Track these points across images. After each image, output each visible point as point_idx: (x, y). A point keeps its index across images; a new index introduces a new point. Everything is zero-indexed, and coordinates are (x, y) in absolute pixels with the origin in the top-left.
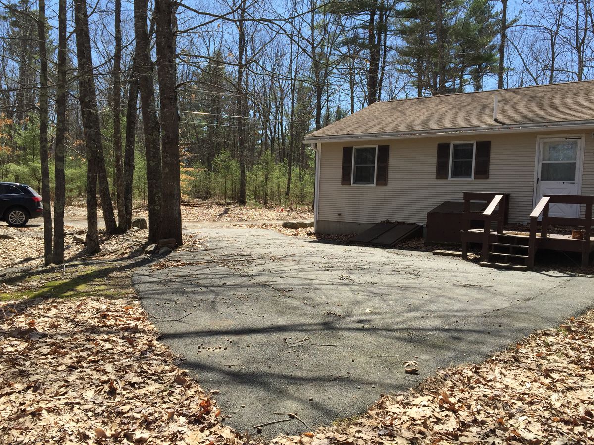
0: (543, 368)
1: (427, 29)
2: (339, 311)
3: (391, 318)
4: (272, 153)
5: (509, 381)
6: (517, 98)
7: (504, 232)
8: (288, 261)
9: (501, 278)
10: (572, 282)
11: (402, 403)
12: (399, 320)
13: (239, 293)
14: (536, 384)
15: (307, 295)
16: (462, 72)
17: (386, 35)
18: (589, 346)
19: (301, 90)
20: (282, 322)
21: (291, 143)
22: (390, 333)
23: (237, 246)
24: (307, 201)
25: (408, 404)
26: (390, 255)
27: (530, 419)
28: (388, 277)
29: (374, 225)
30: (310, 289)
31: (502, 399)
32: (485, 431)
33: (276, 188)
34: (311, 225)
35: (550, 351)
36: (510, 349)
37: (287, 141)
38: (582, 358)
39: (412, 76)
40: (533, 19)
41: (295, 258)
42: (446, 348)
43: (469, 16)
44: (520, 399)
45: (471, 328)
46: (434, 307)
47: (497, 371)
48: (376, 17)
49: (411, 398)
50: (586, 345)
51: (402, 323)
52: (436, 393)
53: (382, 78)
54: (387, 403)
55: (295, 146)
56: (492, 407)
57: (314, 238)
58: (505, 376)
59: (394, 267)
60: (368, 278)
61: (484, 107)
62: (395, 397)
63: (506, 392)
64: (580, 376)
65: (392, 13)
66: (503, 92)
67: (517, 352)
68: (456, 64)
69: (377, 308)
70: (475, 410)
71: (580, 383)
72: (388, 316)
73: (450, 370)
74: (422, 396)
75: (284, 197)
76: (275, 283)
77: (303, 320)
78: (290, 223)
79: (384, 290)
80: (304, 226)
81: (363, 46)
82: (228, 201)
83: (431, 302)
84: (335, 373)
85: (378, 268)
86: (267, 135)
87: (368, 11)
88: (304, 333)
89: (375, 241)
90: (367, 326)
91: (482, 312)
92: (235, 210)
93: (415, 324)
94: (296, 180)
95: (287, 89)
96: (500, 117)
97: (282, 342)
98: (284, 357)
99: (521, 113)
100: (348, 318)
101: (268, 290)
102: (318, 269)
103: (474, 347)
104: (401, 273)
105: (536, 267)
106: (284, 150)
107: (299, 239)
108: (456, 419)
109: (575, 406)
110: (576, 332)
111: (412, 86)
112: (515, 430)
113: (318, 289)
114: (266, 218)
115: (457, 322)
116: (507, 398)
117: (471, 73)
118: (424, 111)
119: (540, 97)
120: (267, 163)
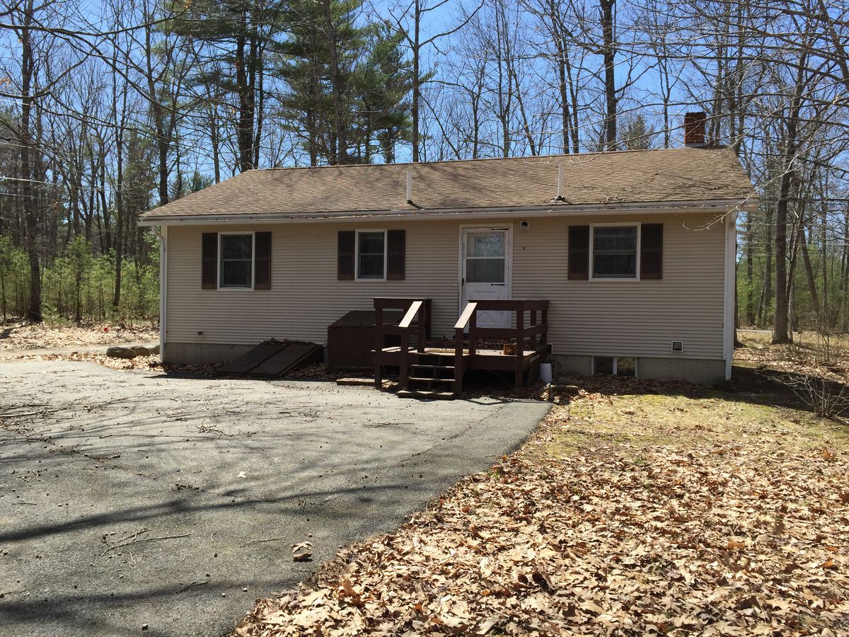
0: (471, 525)
1: (319, 72)
2: (196, 481)
3: (275, 483)
4: (88, 239)
5: (430, 550)
6: (436, 175)
7: (426, 349)
8: (115, 409)
9: (424, 411)
10: (505, 410)
11: (287, 608)
12: (289, 483)
13: (25, 469)
14: (463, 549)
15: (145, 461)
16: (368, 136)
17: (261, 75)
18: (523, 490)
19: (133, 143)
20: (100, 509)
21: (120, 224)
22: (273, 505)
23: (24, 392)
24: (149, 313)
25: (296, 607)
26: (278, 390)
27: (454, 599)
28: (274, 422)
29: (253, 347)
30: (151, 451)
31: (421, 576)
32: (398, 626)
33: (95, 295)
34: (156, 351)
35: (480, 501)
36: (432, 506)
37: (113, 221)
38: (515, 506)
39: (300, 135)
40: (451, 75)
41: (126, 405)
42: (351, 516)
43: (372, 63)
44: (443, 572)
45: (384, 484)
46: (336, 459)
47: (415, 540)
48: (247, 48)
49: (300, 598)
50: (520, 488)
51: (292, 488)
52: (335, 584)
53: (259, 135)
54: (266, 611)
55: (127, 228)
56: (408, 590)
57: (160, 371)
58: (425, 544)
59: (282, 407)
60: (244, 427)
61: (396, 184)
62: (278, 600)
63: (427, 566)
64: (513, 530)
65: (269, 45)
66: (418, 167)
67: (440, 508)
68: (359, 125)
69: (256, 470)
70: (387, 598)
71: (514, 540)
72: (272, 479)
73: (355, 547)
74: (316, 590)
75: (110, 308)
76: (89, 447)
77: (137, 502)
78: (119, 349)
79: (266, 442)
80: (144, 352)
81: (229, 87)
82: (9, 317)
83: (333, 452)
84: (186, 580)
85: (258, 410)
86: (77, 211)
87: (234, 37)
88: (137, 522)
89: (255, 371)
90: (239, 500)
91: (399, 459)
92: (23, 332)
93: (311, 487)
94: (129, 282)
95: (110, 142)
96: (415, 198)
97: (99, 543)
98: (101, 566)
99: (441, 194)
100: (211, 491)
101: (76, 461)
102: (165, 418)
103: (387, 510)
104: (292, 414)
105: (465, 394)
106: (108, 235)
107: (135, 373)
108: (361, 616)
109: (508, 571)
110: (509, 473)
111: (303, 150)
112: (436, 617)
113: (163, 450)
114: (79, 342)
115: (366, 477)
116: (428, 573)
117: (379, 138)
118: (319, 185)
119: (462, 176)
120: (78, 256)
